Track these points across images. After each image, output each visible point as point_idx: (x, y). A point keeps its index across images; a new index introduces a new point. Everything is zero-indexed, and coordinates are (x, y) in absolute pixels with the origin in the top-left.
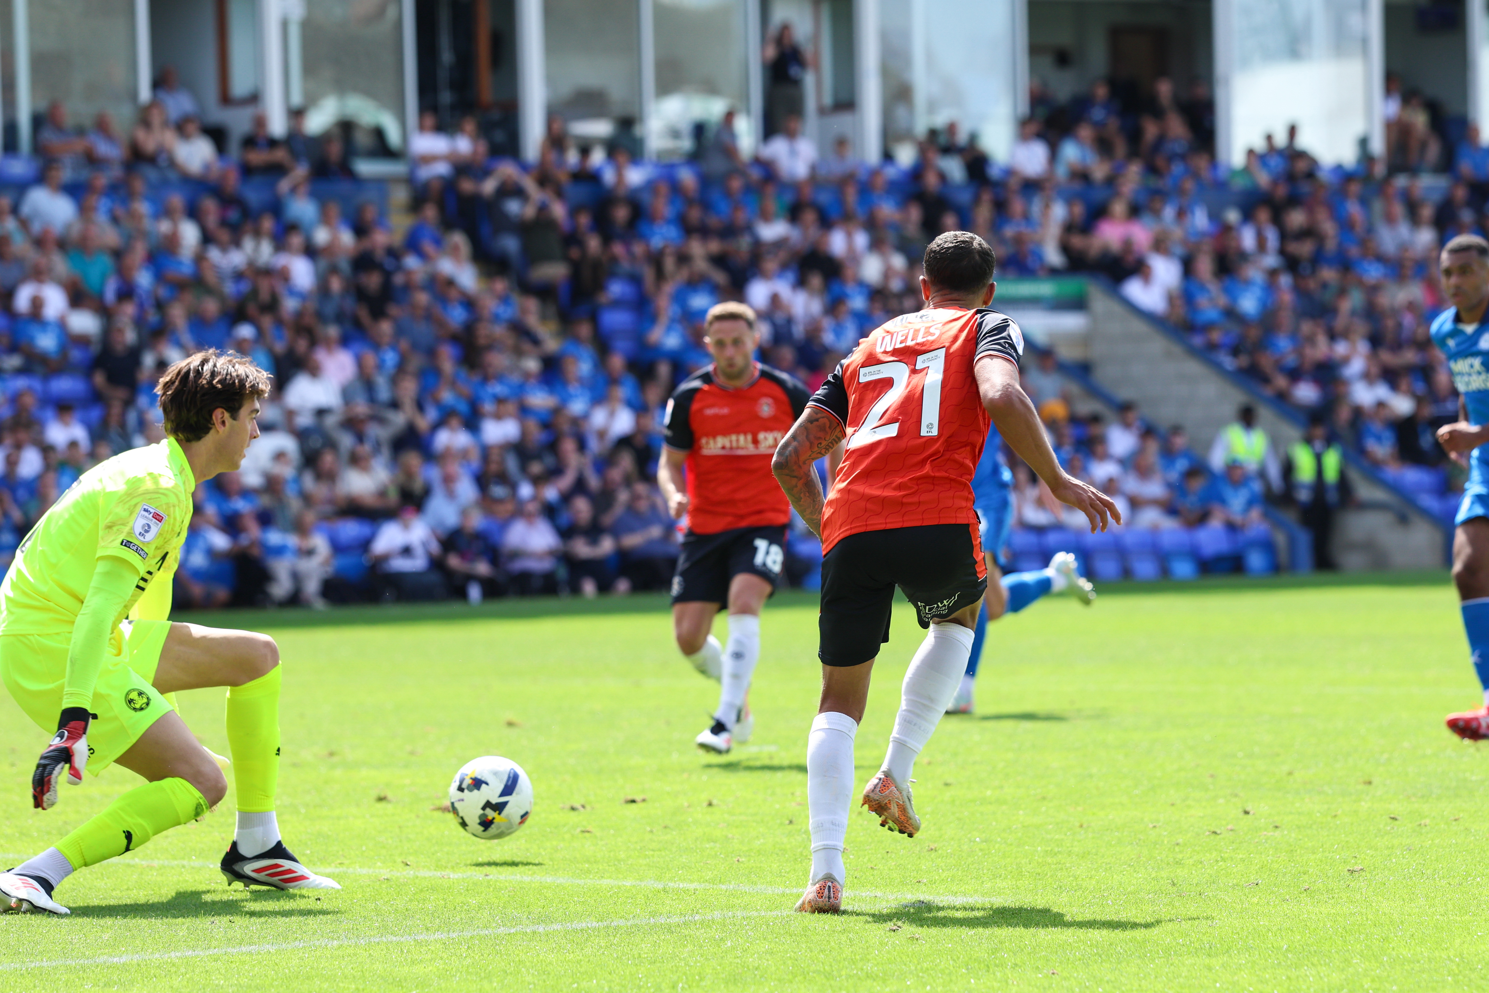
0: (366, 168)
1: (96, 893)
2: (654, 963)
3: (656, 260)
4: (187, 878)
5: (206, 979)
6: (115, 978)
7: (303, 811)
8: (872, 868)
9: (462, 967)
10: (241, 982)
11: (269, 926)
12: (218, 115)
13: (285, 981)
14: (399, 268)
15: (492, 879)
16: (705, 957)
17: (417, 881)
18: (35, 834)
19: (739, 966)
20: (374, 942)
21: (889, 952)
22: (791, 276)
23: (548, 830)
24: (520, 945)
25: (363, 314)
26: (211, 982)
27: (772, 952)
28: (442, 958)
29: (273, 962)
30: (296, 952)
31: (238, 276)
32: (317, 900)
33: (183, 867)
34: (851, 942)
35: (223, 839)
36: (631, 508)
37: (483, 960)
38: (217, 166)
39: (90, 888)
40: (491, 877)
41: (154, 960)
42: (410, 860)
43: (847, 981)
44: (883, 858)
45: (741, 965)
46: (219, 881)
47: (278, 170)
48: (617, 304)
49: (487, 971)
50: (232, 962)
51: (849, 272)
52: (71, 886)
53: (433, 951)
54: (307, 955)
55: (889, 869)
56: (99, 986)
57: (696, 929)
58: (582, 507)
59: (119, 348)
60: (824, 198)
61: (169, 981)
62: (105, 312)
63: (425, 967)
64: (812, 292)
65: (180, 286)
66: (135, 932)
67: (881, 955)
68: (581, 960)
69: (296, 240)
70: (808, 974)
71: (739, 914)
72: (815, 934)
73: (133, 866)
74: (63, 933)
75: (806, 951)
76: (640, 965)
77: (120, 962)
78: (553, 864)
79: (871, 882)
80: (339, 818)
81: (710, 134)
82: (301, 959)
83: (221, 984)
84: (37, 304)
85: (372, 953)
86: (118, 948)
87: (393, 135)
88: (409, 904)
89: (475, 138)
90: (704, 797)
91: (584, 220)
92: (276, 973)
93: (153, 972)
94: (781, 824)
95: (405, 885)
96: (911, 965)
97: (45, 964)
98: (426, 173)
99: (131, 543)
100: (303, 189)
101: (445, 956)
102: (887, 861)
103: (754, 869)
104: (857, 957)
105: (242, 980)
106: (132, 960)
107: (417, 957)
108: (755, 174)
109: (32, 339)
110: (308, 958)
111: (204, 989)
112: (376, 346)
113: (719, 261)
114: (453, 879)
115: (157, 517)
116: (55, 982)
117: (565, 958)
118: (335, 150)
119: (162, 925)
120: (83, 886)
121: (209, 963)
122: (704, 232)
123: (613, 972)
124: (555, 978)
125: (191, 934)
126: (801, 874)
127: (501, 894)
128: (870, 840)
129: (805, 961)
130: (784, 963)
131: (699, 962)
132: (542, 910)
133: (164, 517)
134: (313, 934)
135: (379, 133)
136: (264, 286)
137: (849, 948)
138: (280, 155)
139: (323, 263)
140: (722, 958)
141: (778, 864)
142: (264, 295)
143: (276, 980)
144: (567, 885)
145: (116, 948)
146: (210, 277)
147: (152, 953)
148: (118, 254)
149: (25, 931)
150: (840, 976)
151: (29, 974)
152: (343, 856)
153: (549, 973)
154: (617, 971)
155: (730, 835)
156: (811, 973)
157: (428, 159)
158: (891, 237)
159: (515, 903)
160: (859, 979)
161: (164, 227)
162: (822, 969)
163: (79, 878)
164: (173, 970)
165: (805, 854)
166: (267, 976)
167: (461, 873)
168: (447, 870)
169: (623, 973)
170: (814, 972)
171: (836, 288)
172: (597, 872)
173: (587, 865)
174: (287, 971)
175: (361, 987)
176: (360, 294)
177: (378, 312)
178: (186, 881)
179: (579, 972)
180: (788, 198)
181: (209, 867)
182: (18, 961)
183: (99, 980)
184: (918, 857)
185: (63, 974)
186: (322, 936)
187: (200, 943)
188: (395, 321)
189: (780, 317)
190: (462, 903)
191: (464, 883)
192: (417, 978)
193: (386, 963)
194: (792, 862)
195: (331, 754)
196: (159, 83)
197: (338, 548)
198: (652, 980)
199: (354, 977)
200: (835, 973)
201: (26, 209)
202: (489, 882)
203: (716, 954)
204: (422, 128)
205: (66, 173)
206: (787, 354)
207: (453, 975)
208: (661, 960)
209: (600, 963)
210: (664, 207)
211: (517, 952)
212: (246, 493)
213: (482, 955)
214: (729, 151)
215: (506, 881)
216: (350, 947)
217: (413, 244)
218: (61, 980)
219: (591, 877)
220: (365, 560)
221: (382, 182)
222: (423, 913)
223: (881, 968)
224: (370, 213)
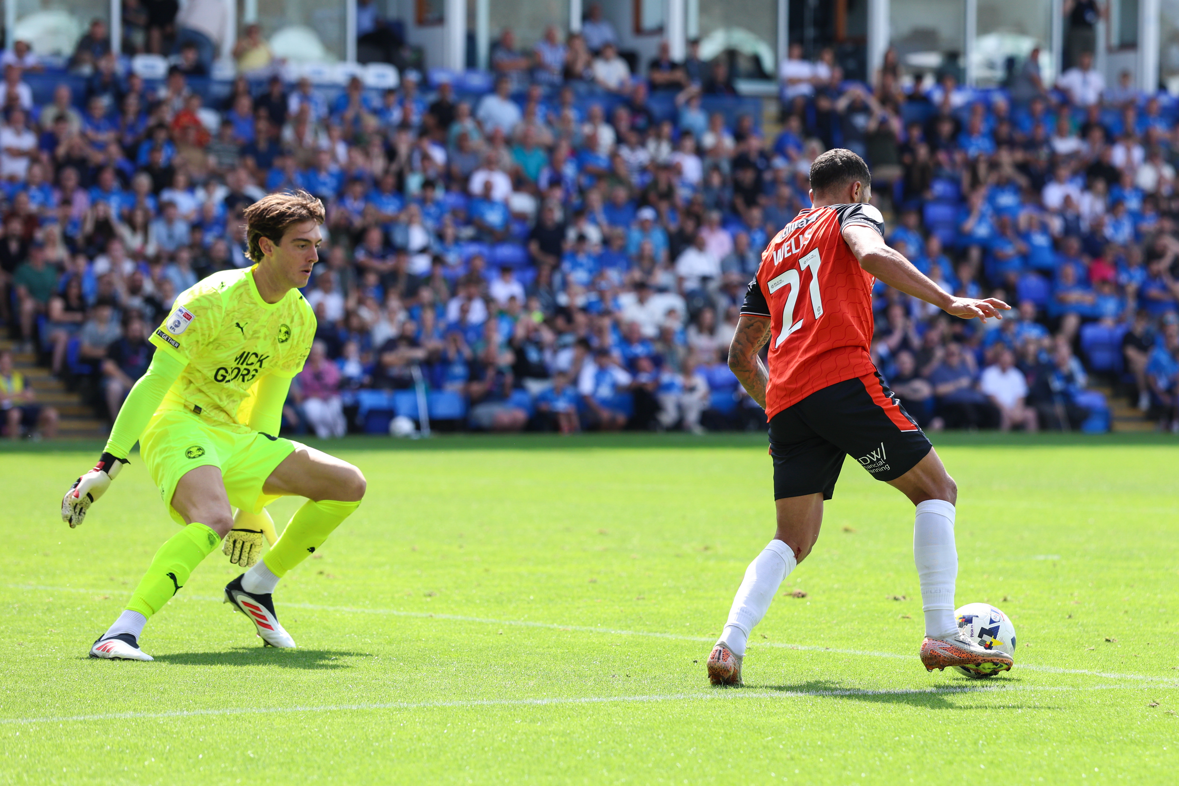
0: (745, 87)
1: (524, 649)
2: (960, 723)
3: (972, 166)
4: (594, 641)
5: (609, 720)
6: (538, 716)
7: (684, 592)
8: (1135, 656)
9: (808, 720)
10: (635, 723)
11: (657, 681)
12: (632, 42)
13: (669, 724)
14: (769, 167)
15: (831, 652)
16: (1000, 720)
17: (772, 651)
18: (478, 601)
19: (1028, 729)
20: (739, 697)
21: (1149, 724)
22: (1079, 181)
23: (876, 615)
24: (853, 705)
25: (740, 203)
26: (612, 722)
27: (1054, 719)
28: (791, 712)
29: (660, 709)
30: (678, 702)
31: (643, 170)
32: (694, 662)
33: (591, 632)
34: (1118, 714)
35: (622, 611)
36: (945, 363)
37: (824, 715)
38: (630, 83)
39: (520, 645)
40: (831, 650)
41: (568, 703)
42: (768, 634)
43: (1115, 745)
44: (1144, 648)
45: (1029, 728)
46: (618, 644)
47: (676, 87)
48: (939, 200)
49: (827, 724)
50: (628, 708)
51: (1127, 179)
52: (506, 643)
53: (784, 707)
54: (686, 705)
55: (1150, 657)
56: (526, 722)
57: (994, 698)
58: (906, 361)
59: (549, 224)
60: (1109, 119)
61: (580, 721)
62: (540, 196)
63: (778, 719)
64: (1097, 195)
65: (597, 177)
66: (554, 681)
67: (1142, 726)
68: (901, 719)
69: (689, 143)
70: (1084, 738)
71: (1028, 688)
72: (1089, 706)
73: (552, 629)
74: (498, 679)
75: (1082, 720)
76: (949, 725)
77: (542, 704)
78: (880, 642)
79: (1135, 667)
80: (712, 599)
81: (1018, 67)
82: (682, 708)
83: (620, 724)
84: (488, 187)
85: (737, 706)
86: (541, 693)
87: (768, 63)
88: (766, 668)
89: (832, 66)
90: (1001, 594)
91: (916, 133)
92: (663, 718)
93: (567, 712)
94: (1062, 618)
95: (763, 653)
96: (1167, 734)
97: (485, 703)
98: (792, 92)
99: (163, 333)
100: (695, 103)
101: (795, 711)
102: (1148, 651)
103: (1040, 653)
104: (1124, 726)
105: (636, 722)
106: (551, 702)
107: (772, 710)
108: (1054, 99)
109: (482, 216)
110: (687, 707)
111: (607, 727)
112: (748, 228)
113: (1022, 167)
114: (801, 650)
115: (187, 316)
116: (493, 717)
117: (889, 717)
118: (722, 73)
119: (575, 676)
120: (514, 643)
121: (610, 708)
122: (1011, 144)
123: (927, 729)
124: (881, 732)
125: (597, 684)
126: (1078, 658)
127: (838, 664)
128: (1134, 633)
129: (1081, 727)
130: (1064, 728)
131: (996, 724)
132: (871, 678)
133: (193, 317)
134: (691, 689)
135: (756, 60)
136: (663, 178)
137: (1116, 719)
138: (679, 75)
139: (709, 161)
140: (1014, 722)
141: (1059, 650)
142: (663, 186)
143: (662, 724)
144: (891, 659)
145: (540, 693)
146: (622, 170)
147: (567, 698)
148: (551, 150)
149: (470, 676)
150: (1110, 741)
151: (473, 710)
152: (715, 628)
153: (876, 728)
154: (930, 729)
155: (1021, 625)
156: (1085, 737)
157: (794, 81)
158: (1162, 151)
159: (849, 671)
160: (1125, 743)
161: (587, 129)
162: (1095, 735)
163: (511, 637)
164: (583, 711)
165: (1081, 643)
166: (655, 720)
167: (807, 646)
168: (796, 643)
169: (934, 730)
170: (1088, 736)
171: (1116, 191)
172: (914, 650)
173: (906, 644)
174: (671, 717)
175: (728, 732)
176: (738, 187)
177: (751, 202)
178: (594, 643)
179: (900, 728)
180: (1080, 119)
181: (610, 633)
182: (465, 699)
183: (526, 717)
184: (1173, 648)
185: (499, 712)
186: (699, 691)
187: (604, 691)
188: (764, 209)
189: (1070, 214)
190: (808, 669)
191: (810, 654)
192: (772, 727)
193: (748, 714)
194: (1071, 649)
195: (706, 548)
196: (587, 16)
197: (713, 386)
198: (958, 737)
199: (723, 724)
200: (1105, 738)
201: (482, 112)
202: (829, 654)
203: (1009, 719)
204: (790, 56)
205: (513, 85)
206: (1074, 244)
207: (801, 726)
208: (965, 722)
209: (916, 722)
210: (981, 124)
211: (851, 710)
212: (644, 341)
213: (824, 711)
214: (1034, 80)
215: (843, 654)
216: (720, 700)
217: (780, 148)
218: (497, 715)
219: (910, 653)
220: (734, 397)
221: (757, 99)
222: (777, 676)
223: (1142, 736)
224: (748, 122)
